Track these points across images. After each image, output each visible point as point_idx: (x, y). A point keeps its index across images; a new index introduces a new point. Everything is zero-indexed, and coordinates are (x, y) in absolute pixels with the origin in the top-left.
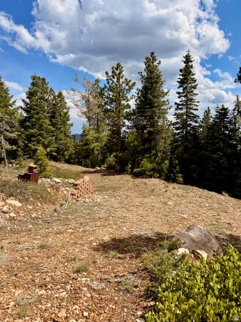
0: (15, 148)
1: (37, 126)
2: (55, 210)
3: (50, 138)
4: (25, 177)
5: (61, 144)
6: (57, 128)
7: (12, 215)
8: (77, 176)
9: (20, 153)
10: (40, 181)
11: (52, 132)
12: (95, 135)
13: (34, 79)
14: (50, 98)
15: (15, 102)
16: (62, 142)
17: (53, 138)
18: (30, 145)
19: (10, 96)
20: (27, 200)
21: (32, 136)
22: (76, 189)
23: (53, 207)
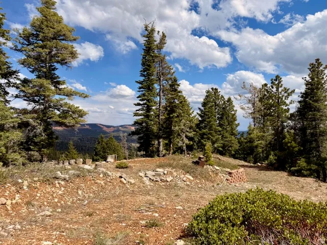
0: (191, 143)
1: (208, 127)
2: (213, 186)
3: (218, 136)
4: (196, 163)
5: (226, 141)
6: (224, 128)
7: (188, 183)
8: (234, 167)
9: (196, 147)
10: (205, 167)
11: (220, 131)
12: (259, 134)
13: (207, 93)
14: (221, 103)
15: (193, 112)
16: (227, 139)
17: (220, 136)
18: (202, 141)
19: (190, 108)
20: (197, 177)
21: (204, 134)
22: (230, 176)
23: (212, 184)
